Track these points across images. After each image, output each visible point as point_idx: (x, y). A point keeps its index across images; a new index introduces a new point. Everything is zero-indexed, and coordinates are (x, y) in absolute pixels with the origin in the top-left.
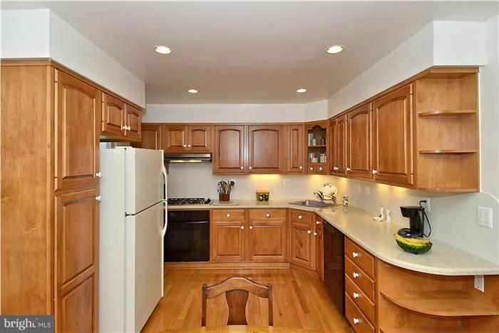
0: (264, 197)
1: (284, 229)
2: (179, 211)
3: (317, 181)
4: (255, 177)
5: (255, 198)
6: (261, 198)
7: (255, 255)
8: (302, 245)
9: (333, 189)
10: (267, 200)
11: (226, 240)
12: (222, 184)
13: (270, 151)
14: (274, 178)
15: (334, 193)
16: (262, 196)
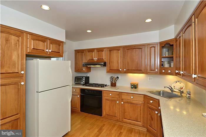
0: (134, 86)
1: (142, 107)
2: (89, 90)
3: (171, 79)
4: (130, 75)
5: (130, 86)
6: (132, 87)
7: (125, 119)
9: (182, 85)
10: (136, 88)
11: (110, 107)
12: (112, 78)
14: (141, 76)
15: (182, 88)
16: (133, 85)
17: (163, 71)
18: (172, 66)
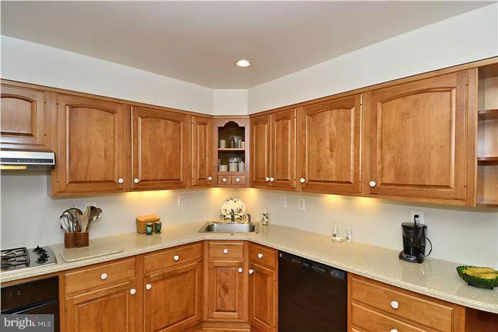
6: (149, 229)
8: (226, 291)
12: (73, 214)
13: (168, 154)
15: (241, 210)
16: (151, 226)
17: (225, 180)
18: (241, 170)
